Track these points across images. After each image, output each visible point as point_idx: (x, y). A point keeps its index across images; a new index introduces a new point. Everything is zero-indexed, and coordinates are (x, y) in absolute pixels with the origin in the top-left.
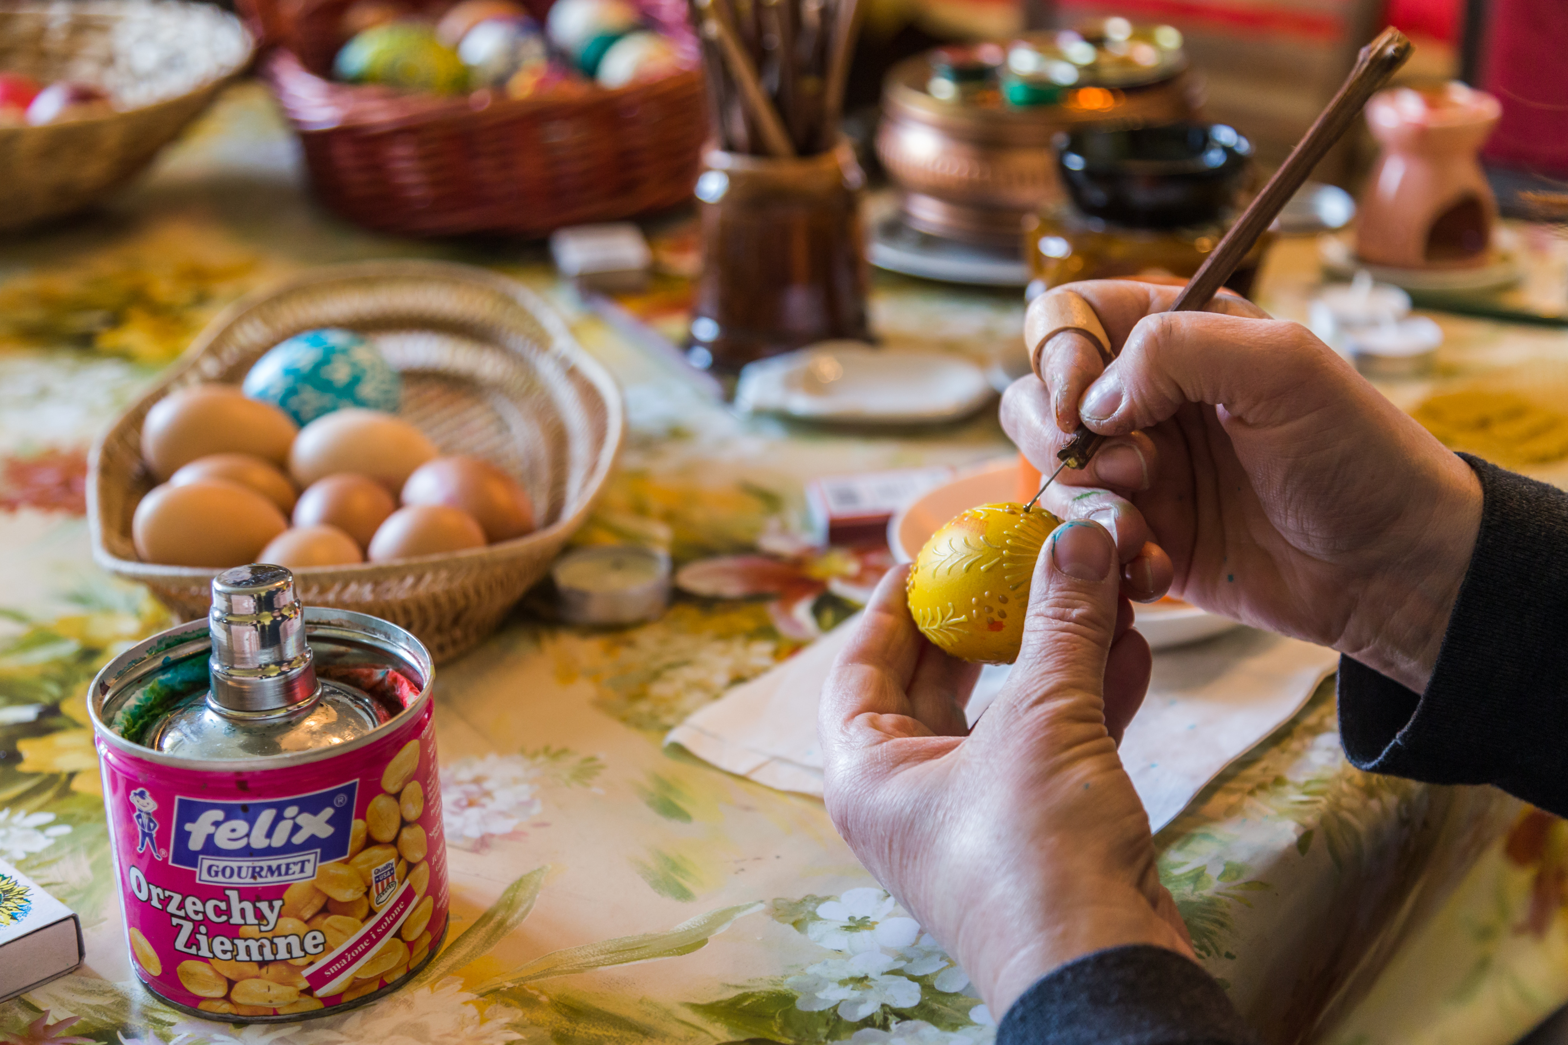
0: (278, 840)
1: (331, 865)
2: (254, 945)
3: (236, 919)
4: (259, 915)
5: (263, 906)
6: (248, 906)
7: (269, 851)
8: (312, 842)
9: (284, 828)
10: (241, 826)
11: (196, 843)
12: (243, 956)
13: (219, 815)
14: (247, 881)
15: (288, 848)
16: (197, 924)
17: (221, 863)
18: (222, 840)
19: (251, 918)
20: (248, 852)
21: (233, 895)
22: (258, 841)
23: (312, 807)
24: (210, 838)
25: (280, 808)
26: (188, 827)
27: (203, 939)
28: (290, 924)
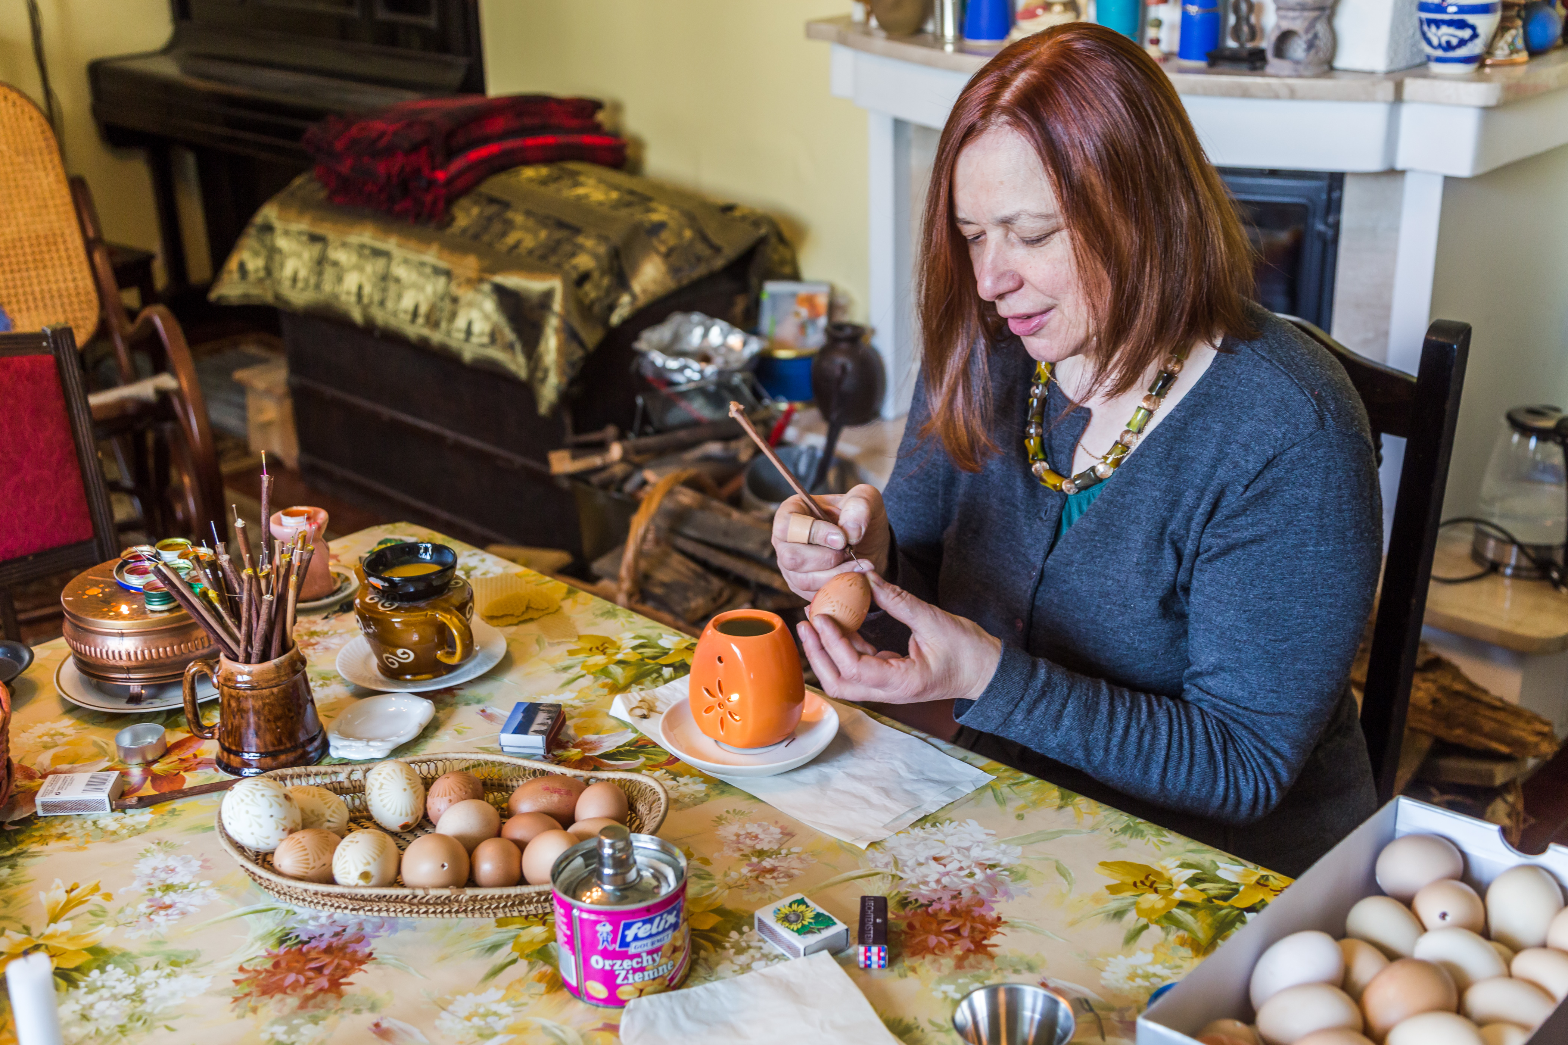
0: (661, 928)
1: (677, 933)
2: (651, 972)
3: (645, 964)
4: (654, 960)
5: (655, 956)
6: (650, 957)
7: (658, 934)
8: (671, 926)
9: (663, 922)
10: (648, 926)
11: (629, 939)
12: (647, 978)
13: (640, 924)
14: (650, 948)
15: (664, 930)
16: (628, 971)
17: (639, 943)
18: (641, 935)
19: (650, 962)
20: (651, 936)
21: (644, 955)
22: (654, 931)
23: (670, 913)
24: (636, 935)
25: (661, 915)
26: (627, 932)
27: (630, 976)
28: (664, 960)
